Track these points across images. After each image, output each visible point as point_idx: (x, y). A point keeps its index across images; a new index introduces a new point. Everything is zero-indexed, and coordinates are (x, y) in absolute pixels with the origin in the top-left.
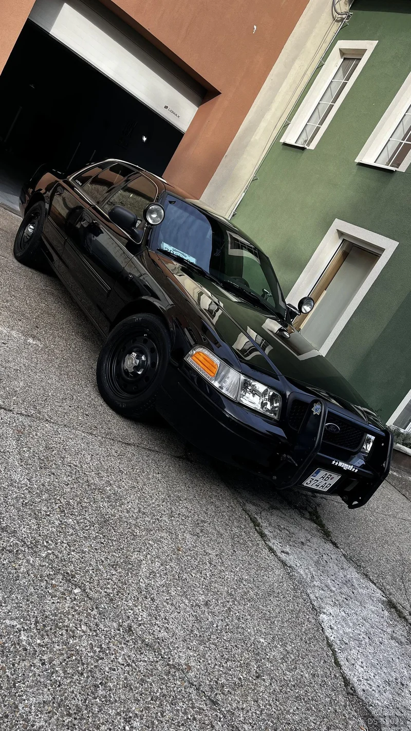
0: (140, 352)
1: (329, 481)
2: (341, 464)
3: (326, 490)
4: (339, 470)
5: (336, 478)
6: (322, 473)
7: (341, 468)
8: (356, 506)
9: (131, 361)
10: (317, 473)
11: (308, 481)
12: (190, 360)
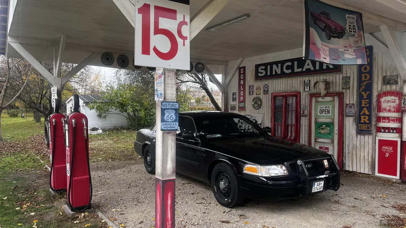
0: (221, 180)
1: (321, 186)
2: (320, 177)
3: (322, 189)
4: (321, 179)
5: (322, 183)
6: (316, 184)
7: (322, 178)
8: (338, 189)
9: (222, 184)
10: (314, 185)
11: (313, 190)
12: (245, 172)
